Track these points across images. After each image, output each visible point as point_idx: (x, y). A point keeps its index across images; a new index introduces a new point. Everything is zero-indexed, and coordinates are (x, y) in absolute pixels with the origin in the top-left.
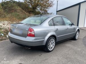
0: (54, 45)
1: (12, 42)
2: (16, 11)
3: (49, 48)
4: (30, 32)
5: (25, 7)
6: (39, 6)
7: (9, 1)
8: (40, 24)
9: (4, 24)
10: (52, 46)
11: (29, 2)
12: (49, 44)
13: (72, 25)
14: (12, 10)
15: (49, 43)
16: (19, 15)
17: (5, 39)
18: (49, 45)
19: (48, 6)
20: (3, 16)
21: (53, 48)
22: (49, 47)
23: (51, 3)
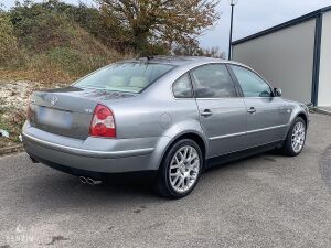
0: (197, 170)
1: (34, 159)
2: (65, 41)
3: (173, 184)
4: (100, 121)
5: (104, 25)
6: (160, 23)
7: (44, 5)
8: (141, 92)
9: (13, 94)
10: (187, 174)
11: (121, 9)
12: (172, 167)
13: (272, 95)
14: (52, 37)
15: (175, 164)
16: (77, 58)
17: (13, 151)
18: (174, 171)
19: (194, 24)
20: (16, 61)
21: (193, 181)
22: (173, 178)
23: (205, 13)
